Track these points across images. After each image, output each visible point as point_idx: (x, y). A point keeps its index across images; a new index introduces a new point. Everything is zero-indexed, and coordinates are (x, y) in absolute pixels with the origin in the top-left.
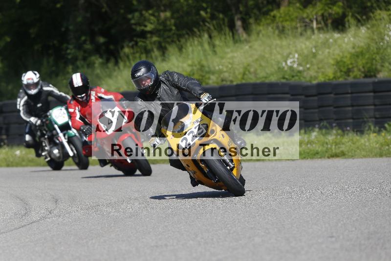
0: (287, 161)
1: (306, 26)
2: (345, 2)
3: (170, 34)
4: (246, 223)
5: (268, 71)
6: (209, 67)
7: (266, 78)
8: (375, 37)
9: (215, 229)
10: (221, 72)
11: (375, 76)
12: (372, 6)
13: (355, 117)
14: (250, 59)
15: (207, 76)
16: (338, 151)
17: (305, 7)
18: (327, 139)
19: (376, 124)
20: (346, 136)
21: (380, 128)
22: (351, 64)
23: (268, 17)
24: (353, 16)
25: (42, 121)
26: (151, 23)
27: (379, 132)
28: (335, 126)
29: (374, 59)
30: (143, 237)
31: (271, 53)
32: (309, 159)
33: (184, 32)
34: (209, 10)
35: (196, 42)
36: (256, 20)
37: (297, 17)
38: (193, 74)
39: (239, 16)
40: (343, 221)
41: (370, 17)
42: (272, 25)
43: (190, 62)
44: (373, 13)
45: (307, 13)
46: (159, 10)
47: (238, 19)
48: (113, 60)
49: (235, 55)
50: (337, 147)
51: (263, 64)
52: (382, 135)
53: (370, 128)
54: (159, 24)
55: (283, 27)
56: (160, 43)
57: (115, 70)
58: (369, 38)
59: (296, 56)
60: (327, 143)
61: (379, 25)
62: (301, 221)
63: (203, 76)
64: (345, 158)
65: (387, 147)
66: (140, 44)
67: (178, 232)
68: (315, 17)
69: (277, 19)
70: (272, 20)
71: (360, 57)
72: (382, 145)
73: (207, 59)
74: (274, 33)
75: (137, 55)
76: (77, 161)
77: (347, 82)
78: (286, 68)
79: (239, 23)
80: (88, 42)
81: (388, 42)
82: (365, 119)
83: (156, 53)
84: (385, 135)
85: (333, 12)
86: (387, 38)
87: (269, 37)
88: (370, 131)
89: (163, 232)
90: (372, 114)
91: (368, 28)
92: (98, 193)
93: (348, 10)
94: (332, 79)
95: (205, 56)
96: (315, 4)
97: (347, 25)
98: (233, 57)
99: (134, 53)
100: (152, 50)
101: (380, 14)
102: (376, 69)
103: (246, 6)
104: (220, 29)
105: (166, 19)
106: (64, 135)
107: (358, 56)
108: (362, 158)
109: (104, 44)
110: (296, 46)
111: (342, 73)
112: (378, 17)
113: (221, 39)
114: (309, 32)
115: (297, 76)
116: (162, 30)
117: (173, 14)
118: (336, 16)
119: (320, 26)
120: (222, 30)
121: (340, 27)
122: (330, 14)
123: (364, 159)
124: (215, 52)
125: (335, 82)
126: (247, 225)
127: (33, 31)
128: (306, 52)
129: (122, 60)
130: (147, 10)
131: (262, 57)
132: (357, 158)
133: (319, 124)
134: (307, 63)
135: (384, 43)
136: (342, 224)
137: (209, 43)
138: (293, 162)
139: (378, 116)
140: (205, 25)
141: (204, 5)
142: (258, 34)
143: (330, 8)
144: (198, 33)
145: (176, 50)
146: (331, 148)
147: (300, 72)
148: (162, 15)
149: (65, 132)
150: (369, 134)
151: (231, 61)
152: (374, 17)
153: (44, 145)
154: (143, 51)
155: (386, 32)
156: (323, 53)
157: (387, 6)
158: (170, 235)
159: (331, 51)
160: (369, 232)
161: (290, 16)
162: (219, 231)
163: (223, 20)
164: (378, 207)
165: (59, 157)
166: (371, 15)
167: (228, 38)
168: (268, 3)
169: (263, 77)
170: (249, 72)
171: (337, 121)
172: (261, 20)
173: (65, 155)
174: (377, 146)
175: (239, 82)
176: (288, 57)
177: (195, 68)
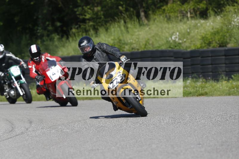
0: (172, 98)
1: (183, 16)
2: (207, 1)
3: (100, 20)
4: (147, 136)
5: (160, 43)
6: (124, 41)
7: (159, 47)
8: (226, 22)
9: (128, 139)
10: (131, 44)
11: (226, 46)
12: (224, 3)
13: (214, 71)
14: (149, 36)
15: (123, 46)
16: (203, 92)
17: (183, 4)
18: (196, 84)
19: (226, 75)
20: (208, 83)
21: (229, 78)
22: (212, 39)
23: (161, 10)
24: (212, 9)
25: (4, 74)
26: (89, 14)
27: (228, 80)
28: (201, 77)
29: (225, 36)
30: (84, 144)
31: (162, 32)
32: (185, 97)
33: (109, 19)
34: (124, 6)
35: (116, 26)
36: (153, 12)
37: (178, 10)
38: (115, 45)
39: (142, 9)
40: (206, 134)
41: (223, 10)
42: (163, 15)
43: (112, 38)
44: (225, 8)
45: (184, 8)
46: (94, 6)
47: (142, 11)
48: (65, 36)
49: (140, 33)
50: (202, 89)
51: (157, 39)
52: (230, 82)
53: (222, 78)
54: (94, 14)
55: (170, 16)
56: (94, 26)
57: (66, 43)
58: (222, 23)
59: (178, 34)
60: (196, 87)
61: (228, 15)
62: (181, 135)
63: (121, 46)
64: (208, 96)
65: (233, 90)
66: (82, 26)
67: (106, 141)
68: (189, 10)
69: (166, 11)
70: (163, 12)
71: (217, 35)
72: (230, 88)
73: (123, 36)
74: (164, 20)
75: (80, 33)
76: (25, 98)
77: (209, 49)
78: (171, 41)
79: (142, 14)
80: (50, 26)
81: (234, 26)
82: (220, 73)
83: (92, 32)
84: (232, 82)
85: (200, 7)
86: (233, 23)
87: (161, 22)
88: (222, 80)
89: (97, 141)
90: (224, 69)
91: (222, 17)
92: (56, 117)
93: (210, 6)
94: (200, 48)
95: (122, 33)
96: (189, 2)
97: (208, 15)
98: (139, 35)
99: (78, 32)
100: (89, 30)
101: (229, 9)
102: (226, 42)
103: (147, 3)
104: (131, 17)
105: (98, 11)
106: (18, 83)
107: (215, 34)
108: (218, 96)
109: (60, 26)
110: (177, 28)
111: (206, 44)
112: (227, 10)
113: (131, 23)
114: (185, 19)
115: (178, 46)
116: (96, 18)
117: (102, 8)
118: (202, 9)
119: (192, 15)
120: (132, 18)
121: (205, 16)
122: (198, 9)
123: (219, 97)
124: (128, 32)
125: (201, 49)
126: (148, 137)
127: (16, 19)
128: (183, 31)
129: (71, 36)
130: (86, 6)
131: (157, 35)
132: (215, 96)
133: (191, 76)
134: (184, 38)
135: (231, 26)
136: (206, 137)
137: (124, 26)
138: (175, 99)
139: (227, 71)
140: (122, 15)
141: (121, 3)
142: (154, 20)
143: (198, 5)
144: (117, 20)
145: (104, 30)
146: (199, 90)
147: (180, 43)
148: (96, 9)
149: (18, 81)
150: (222, 82)
151: (138, 37)
152: (225, 10)
153: (5, 88)
154: (84, 31)
155: (233, 19)
156: (194, 32)
157: (233, 3)
158: (100, 143)
159: (199, 31)
160: (222, 141)
161: (174, 9)
162: (131, 141)
163: (133, 12)
164: (228, 126)
165: (14, 96)
166: (224, 9)
167: (136, 23)
168: (161, 1)
169: (157, 47)
170: (149, 43)
171: (202, 74)
172: (156, 12)
173: (18, 95)
174: (227, 89)
175: (143, 50)
176: (172, 34)
177: (116, 41)
